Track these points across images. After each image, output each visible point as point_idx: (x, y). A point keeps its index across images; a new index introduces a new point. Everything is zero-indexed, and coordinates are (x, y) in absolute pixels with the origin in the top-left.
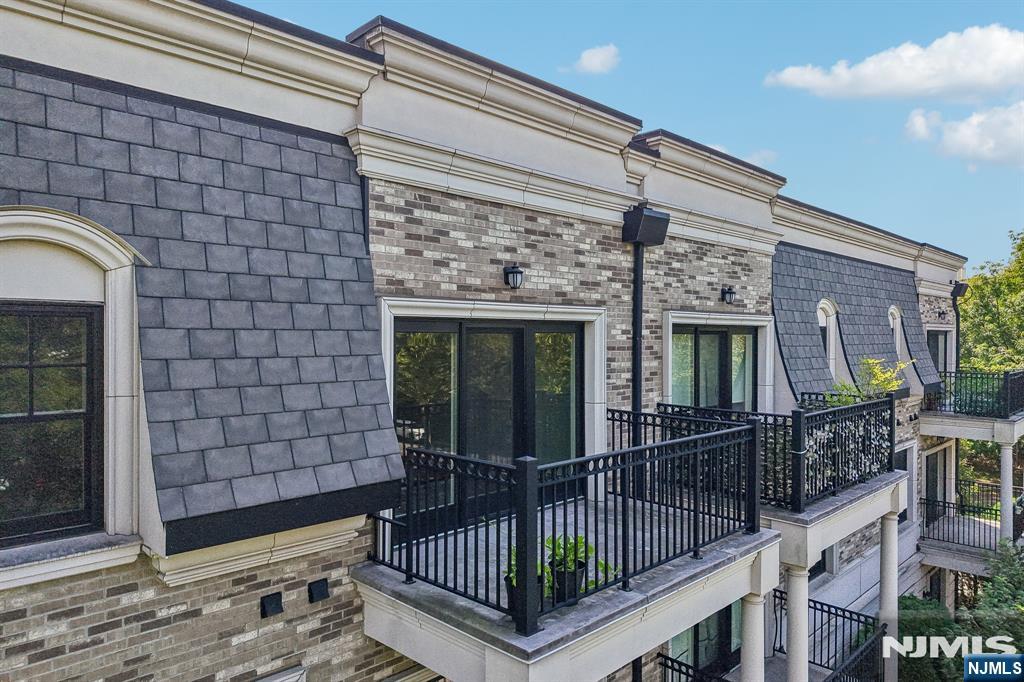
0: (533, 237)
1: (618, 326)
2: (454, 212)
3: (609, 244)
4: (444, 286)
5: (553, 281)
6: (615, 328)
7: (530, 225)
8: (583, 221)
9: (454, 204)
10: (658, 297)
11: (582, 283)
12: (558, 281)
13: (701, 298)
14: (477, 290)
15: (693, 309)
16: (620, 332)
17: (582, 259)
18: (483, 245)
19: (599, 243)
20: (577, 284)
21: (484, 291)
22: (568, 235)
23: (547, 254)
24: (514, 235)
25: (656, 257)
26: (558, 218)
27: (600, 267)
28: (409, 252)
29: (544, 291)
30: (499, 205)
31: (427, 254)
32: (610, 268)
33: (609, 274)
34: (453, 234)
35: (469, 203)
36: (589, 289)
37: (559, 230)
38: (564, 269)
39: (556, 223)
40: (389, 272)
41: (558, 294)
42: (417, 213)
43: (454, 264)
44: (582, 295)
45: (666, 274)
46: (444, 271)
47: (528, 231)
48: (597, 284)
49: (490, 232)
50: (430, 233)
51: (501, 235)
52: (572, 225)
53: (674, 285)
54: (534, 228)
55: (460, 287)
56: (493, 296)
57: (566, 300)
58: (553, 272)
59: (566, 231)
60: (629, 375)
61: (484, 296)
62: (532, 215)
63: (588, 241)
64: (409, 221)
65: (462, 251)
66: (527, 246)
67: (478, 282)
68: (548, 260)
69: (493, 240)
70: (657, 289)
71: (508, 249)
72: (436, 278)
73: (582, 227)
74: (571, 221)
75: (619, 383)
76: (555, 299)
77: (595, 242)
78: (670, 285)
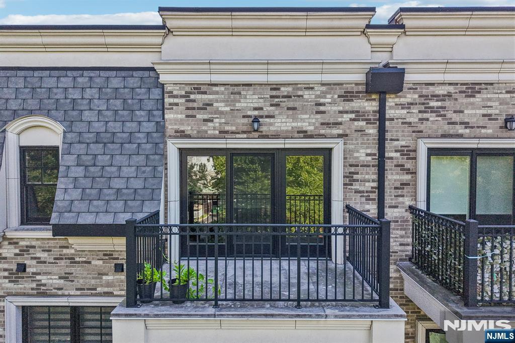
0: (277, 100)
1: (361, 151)
2: (217, 93)
3: (351, 96)
4: (209, 132)
5: (294, 124)
6: (358, 152)
7: (274, 93)
8: (323, 85)
9: (215, 89)
10: (411, 129)
11: (322, 124)
12: (299, 124)
13: (472, 127)
14: (232, 133)
15: (461, 136)
16: (364, 155)
17: (322, 108)
18: (237, 108)
19: (339, 96)
20: (317, 125)
21: (238, 133)
22: (307, 95)
23: (289, 109)
24: (261, 100)
25: (409, 100)
26: (299, 86)
27: (341, 112)
28: (187, 116)
29: (287, 131)
30: (250, 85)
31: (198, 116)
32: (352, 112)
33: (353, 116)
34: (215, 104)
35: (227, 87)
36: (330, 127)
37: (300, 93)
38: (307, 116)
39: (300, 89)
40: (176, 127)
41: (299, 132)
42: (192, 97)
43: (216, 120)
44: (322, 132)
45: (420, 112)
46: (210, 124)
47: (272, 97)
48: (340, 124)
49: (242, 100)
50: (201, 106)
51: (250, 102)
52: (312, 88)
53: (431, 119)
54: (278, 94)
55: (220, 132)
56: (245, 136)
57: (306, 135)
58: (295, 119)
59: (306, 92)
60: (375, 184)
61: (238, 136)
62: (276, 87)
63: (329, 96)
64: (187, 101)
65: (222, 113)
66: (272, 105)
67: (234, 128)
68: (291, 112)
69: (245, 105)
70: (410, 123)
71: (255, 109)
72: (204, 128)
73: (324, 88)
74: (311, 86)
75: (362, 189)
76: (296, 135)
77: (336, 96)
78: (427, 120)
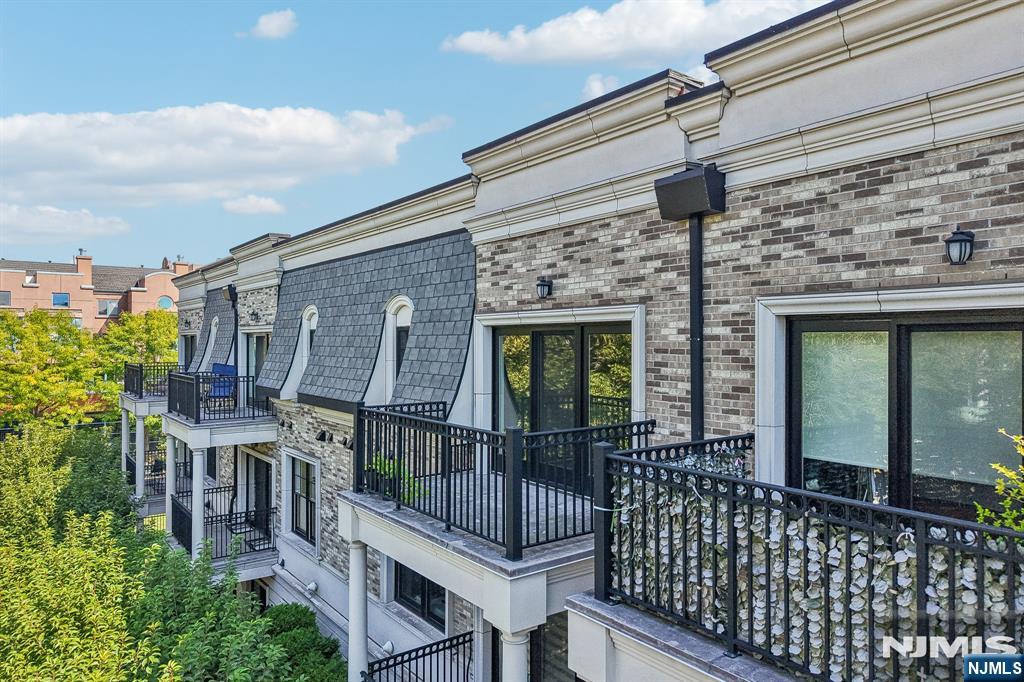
0: (570, 250)
1: (672, 325)
2: (516, 250)
3: (657, 230)
4: (510, 303)
5: (588, 285)
6: (666, 326)
7: (568, 240)
8: (621, 216)
9: (515, 244)
10: (749, 279)
11: (620, 281)
12: (594, 284)
14: (529, 303)
15: (848, 287)
16: (675, 332)
17: (620, 256)
18: (533, 268)
19: (642, 232)
20: (614, 283)
21: (533, 303)
22: (604, 237)
23: (583, 261)
24: (555, 253)
25: (745, 222)
26: (594, 224)
27: (643, 259)
28: (493, 284)
29: (581, 296)
30: (543, 233)
31: (501, 283)
32: (658, 257)
33: (658, 264)
34: (515, 265)
35: (524, 239)
36: (629, 286)
37: (594, 235)
38: (601, 271)
39: (594, 229)
40: (484, 299)
41: (594, 297)
42: (497, 258)
43: (515, 287)
44: (620, 294)
45: (764, 243)
46: (510, 292)
47: (566, 246)
48: (642, 279)
49: (537, 256)
50: (503, 269)
51: (546, 254)
52: (608, 225)
53: (785, 255)
54: (571, 241)
55: (519, 302)
56: (539, 306)
57: (602, 301)
58: (589, 277)
59: (602, 233)
60: (688, 386)
61: (534, 306)
62: (568, 230)
63: (628, 234)
64: (493, 264)
65: (519, 276)
66: (565, 259)
67: (529, 296)
68: (584, 266)
69: (538, 262)
70: (747, 267)
71: (550, 266)
72: (506, 298)
73: (621, 223)
74: (607, 221)
75: (673, 393)
76: (591, 302)
77: (637, 233)
78: (778, 257)
